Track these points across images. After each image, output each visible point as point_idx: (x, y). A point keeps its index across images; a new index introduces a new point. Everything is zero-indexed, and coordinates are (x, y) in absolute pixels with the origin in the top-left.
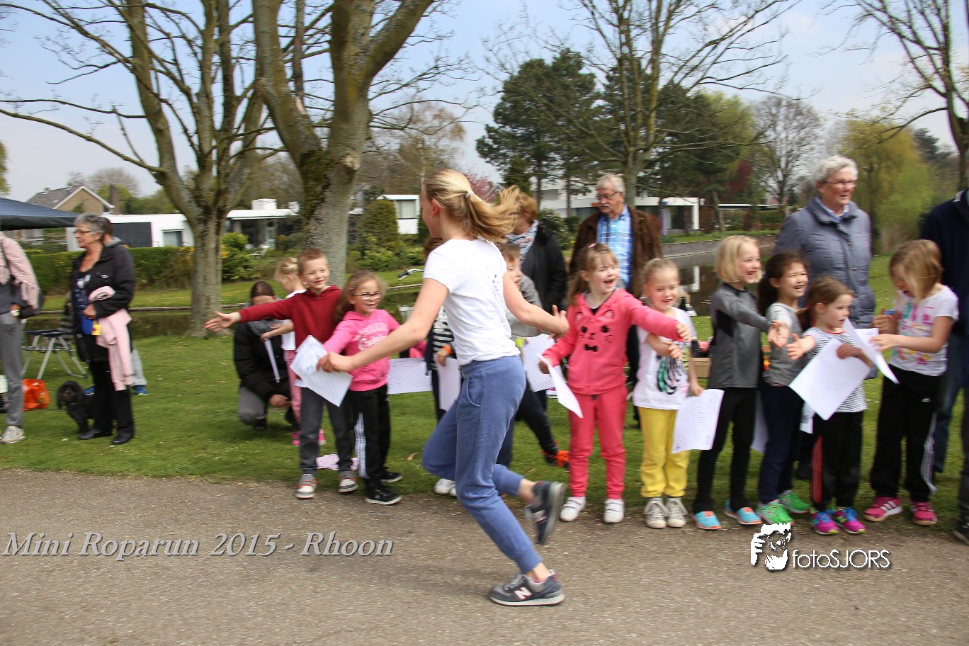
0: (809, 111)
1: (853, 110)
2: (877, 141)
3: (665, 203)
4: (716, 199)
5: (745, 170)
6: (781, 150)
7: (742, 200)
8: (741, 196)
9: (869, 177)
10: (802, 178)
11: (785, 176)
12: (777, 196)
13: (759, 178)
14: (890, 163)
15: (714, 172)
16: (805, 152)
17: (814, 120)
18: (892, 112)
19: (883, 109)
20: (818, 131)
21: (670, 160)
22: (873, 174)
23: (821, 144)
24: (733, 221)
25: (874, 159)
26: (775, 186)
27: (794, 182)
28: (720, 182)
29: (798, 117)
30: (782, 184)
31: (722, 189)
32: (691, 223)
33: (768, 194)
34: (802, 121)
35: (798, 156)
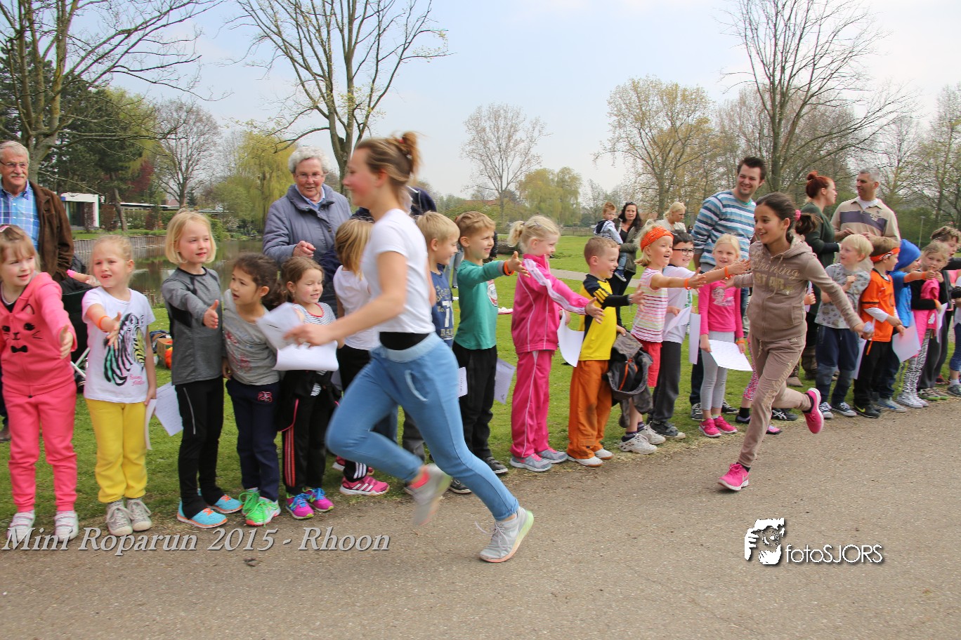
0: (208, 119)
1: (252, 120)
2: (273, 151)
3: (64, 198)
4: (118, 197)
5: (146, 170)
6: (182, 153)
7: (143, 200)
8: (143, 196)
9: (263, 185)
10: (201, 182)
11: (185, 179)
12: (178, 198)
13: (160, 179)
14: (280, 173)
15: (116, 170)
16: (205, 157)
17: (214, 128)
18: (285, 126)
19: (278, 123)
20: (216, 138)
21: (68, 153)
22: (265, 182)
23: (220, 151)
24: (136, 219)
25: (267, 169)
26: (176, 188)
27: (194, 185)
28: (123, 180)
29: (198, 124)
30: (182, 186)
31: (124, 187)
32: (91, 218)
33: (168, 195)
34: (202, 127)
35: (198, 161)
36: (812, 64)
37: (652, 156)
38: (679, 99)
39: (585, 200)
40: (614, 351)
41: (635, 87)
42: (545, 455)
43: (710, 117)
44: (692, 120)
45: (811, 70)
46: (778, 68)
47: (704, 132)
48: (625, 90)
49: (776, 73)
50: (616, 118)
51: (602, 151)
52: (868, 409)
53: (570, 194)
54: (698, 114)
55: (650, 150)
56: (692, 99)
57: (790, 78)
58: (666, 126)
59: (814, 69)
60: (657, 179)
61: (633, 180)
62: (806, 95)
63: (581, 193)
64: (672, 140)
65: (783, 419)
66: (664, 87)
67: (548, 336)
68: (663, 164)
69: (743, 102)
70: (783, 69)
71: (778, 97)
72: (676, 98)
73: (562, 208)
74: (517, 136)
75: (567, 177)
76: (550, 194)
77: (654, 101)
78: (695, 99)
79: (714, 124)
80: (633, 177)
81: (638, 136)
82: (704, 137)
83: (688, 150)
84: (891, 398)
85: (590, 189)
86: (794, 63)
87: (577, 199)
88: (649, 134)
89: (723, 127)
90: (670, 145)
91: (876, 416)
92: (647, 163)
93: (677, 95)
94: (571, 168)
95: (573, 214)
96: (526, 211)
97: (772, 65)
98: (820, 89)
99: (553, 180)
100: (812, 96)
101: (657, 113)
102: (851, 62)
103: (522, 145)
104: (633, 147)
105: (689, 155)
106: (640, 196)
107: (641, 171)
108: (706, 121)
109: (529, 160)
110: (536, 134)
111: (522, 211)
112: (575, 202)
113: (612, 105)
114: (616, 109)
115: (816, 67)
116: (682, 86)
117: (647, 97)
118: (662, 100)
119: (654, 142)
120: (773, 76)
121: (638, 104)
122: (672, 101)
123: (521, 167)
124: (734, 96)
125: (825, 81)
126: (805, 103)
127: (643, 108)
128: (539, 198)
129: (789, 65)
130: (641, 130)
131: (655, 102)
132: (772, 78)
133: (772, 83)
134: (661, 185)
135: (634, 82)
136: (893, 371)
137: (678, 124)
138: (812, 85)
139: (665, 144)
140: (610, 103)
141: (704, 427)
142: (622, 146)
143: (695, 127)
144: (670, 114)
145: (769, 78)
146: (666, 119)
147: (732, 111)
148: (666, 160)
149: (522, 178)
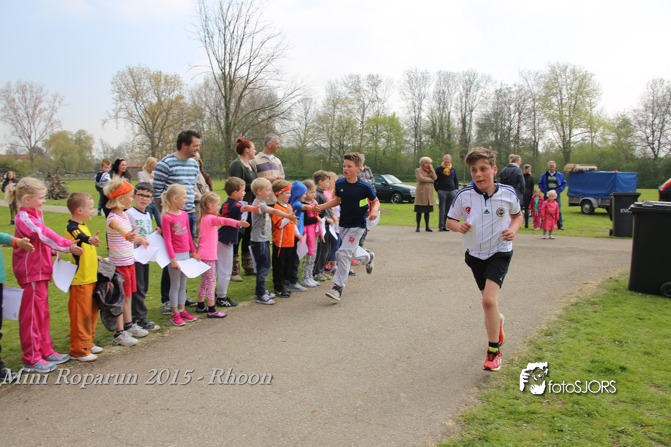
36: (249, 63)
37: (145, 122)
38: (163, 82)
39: (97, 154)
40: (100, 275)
41: (131, 73)
42: (51, 359)
43: (184, 95)
44: (173, 96)
45: (248, 66)
46: (228, 64)
47: (181, 105)
48: (123, 74)
49: (226, 67)
50: (118, 94)
51: (108, 118)
52: (283, 292)
53: (85, 149)
54: (176, 93)
55: (143, 117)
56: (171, 83)
57: (236, 70)
58: (155, 101)
59: (250, 66)
60: (150, 138)
61: (132, 139)
62: (246, 82)
63: (94, 148)
64: (159, 111)
65: (228, 306)
66: (152, 73)
67: (42, 270)
68: (153, 128)
69: (207, 85)
70: (230, 64)
71: (228, 83)
72: (160, 81)
73: (80, 160)
74: (41, 106)
75: (83, 137)
76: (70, 150)
77: (144, 82)
78: (173, 82)
79: (188, 100)
80: (132, 137)
81: (134, 107)
82: (181, 109)
83: (171, 117)
84: (297, 283)
85: (101, 145)
86: (238, 61)
87: (91, 153)
88: (142, 106)
89: (194, 102)
90: (158, 113)
91: (289, 296)
92: (142, 127)
93: (161, 79)
94: (85, 129)
95: (89, 164)
96: (51, 162)
97: (223, 61)
98: (254, 79)
99: (72, 139)
100: (250, 83)
101: (147, 91)
102: (273, 63)
103: (46, 113)
104: (131, 115)
105: (171, 121)
106: (138, 150)
107: (137, 132)
108: (182, 98)
109: (52, 124)
110: (57, 104)
111: (48, 163)
112: (90, 155)
113: (114, 84)
114: (117, 87)
115: (252, 64)
116: (164, 73)
117: (140, 80)
118: (150, 82)
119: (146, 111)
120: (224, 69)
121: (133, 84)
122: (158, 83)
123: (46, 130)
124: (201, 81)
125: (258, 73)
126: (245, 88)
127: (137, 88)
128: (62, 153)
129: (234, 62)
130: (137, 103)
131: (146, 84)
132: (223, 70)
133: (224, 74)
134: (152, 142)
135: (130, 69)
136: (296, 265)
137: (163, 99)
138: (249, 76)
139: (154, 113)
140: (113, 83)
141: (174, 319)
142: (122, 114)
143: (174, 102)
144: (156, 92)
145: (222, 70)
146: (154, 96)
147: (200, 91)
148: (155, 124)
149: (47, 137)
